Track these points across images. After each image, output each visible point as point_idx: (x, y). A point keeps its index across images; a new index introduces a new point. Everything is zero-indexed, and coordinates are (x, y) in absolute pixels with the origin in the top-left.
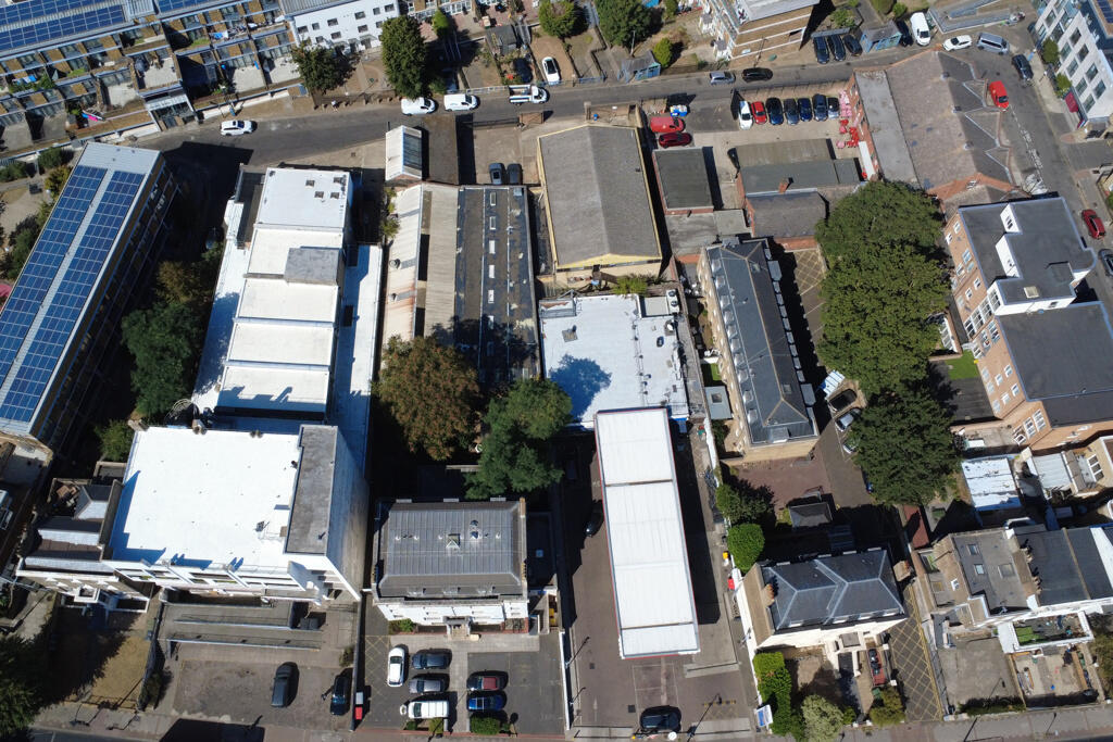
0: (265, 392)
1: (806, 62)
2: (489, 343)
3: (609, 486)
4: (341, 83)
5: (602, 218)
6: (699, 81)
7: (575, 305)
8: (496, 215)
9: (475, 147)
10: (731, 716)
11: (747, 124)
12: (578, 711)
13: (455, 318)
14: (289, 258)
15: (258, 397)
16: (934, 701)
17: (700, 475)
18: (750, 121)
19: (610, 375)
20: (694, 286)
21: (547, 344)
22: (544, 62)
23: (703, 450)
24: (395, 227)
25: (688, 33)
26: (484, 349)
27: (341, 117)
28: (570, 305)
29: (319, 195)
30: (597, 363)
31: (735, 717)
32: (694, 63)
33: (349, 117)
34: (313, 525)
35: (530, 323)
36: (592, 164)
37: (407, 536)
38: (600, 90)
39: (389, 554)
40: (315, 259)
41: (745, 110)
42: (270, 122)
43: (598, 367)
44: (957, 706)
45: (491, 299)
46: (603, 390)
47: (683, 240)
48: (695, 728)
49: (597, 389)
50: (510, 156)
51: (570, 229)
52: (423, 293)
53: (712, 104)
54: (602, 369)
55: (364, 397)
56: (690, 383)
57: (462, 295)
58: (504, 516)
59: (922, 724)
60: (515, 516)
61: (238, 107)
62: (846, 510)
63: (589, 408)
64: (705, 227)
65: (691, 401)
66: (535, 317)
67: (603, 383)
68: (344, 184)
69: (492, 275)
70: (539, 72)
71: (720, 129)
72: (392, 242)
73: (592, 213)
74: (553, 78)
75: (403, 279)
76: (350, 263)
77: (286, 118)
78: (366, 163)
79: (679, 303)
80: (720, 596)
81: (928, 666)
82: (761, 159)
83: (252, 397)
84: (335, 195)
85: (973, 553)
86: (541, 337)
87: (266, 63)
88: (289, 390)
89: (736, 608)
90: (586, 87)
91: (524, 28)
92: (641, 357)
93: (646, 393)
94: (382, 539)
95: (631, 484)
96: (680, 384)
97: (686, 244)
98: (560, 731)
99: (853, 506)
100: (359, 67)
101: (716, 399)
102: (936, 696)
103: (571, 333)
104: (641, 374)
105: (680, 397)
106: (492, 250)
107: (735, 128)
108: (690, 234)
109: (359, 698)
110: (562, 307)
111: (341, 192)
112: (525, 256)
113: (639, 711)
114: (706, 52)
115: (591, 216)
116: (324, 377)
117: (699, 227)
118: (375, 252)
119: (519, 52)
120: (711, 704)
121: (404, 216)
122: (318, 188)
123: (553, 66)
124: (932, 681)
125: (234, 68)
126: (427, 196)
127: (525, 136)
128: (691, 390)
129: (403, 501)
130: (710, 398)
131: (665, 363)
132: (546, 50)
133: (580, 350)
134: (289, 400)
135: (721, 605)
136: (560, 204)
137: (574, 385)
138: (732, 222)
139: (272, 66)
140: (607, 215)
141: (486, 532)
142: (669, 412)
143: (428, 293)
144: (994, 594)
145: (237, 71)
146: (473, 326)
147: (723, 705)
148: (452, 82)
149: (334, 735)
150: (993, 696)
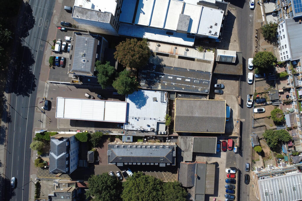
0: (144, 6)
1: (250, 197)
2: (154, 75)
3: (105, 102)
4: (265, 39)
5: (189, 115)
6: (248, 159)
7: (165, 103)
8: (200, 83)
9: (232, 81)
10: (46, 124)
11: (227, 171)
12: (53, 85)
13: (165, 66)
14: (187, 16)
15: (143, 5)
16: (42, 176)
17: (110, 129)
18: (228, 172)
19: (140, 109)
20: (169, 141)
21: (153, 92)
22: (262, 108)
23: (118, 132)
24: (201, 51)
25: (269, 160)
26: (154, 73)
27: (252, 38)
28: (165, 101)
29: (211, 27)
30: (145, 106)
31: (46, 125)
32: (255, 159)
33: (251, 41)
34: (81, 14)
35: (160, 88)
36: (210, 116)
37: (86, 42)
38: (249, 125)
39: (82, 37)
40: (185, 24)
41: (232, 172)
42: (253, 15)
43: (143, 106)
44: (40, 182)
45: (169, 77)
46: (136, 106)
47: (183, 141)
48: (45, 114)
49: (136, 104)
50: (226, 91)
51: (188, 105)
52: (174, 57)
53: (238, 161)
54: (143, 107)
55: (143, 36)
56: (135, 132)
57: (172, 69)
58: (89, 70)
59: (37, 172)
60: (88, 73)
61: (261, 4)
62: (94, 167)
63: (131, 101)
64: (187, 148)
65: (129, 131)
66: (161, 90)
67: (138, 107)
68: (214, 35)
69: (178, 79)
70: (260, 106)
71: (227, 162)
72: (196, 49)
73: (192, 113)
74: (256, 110)
75: (181, 51)
76: (188, 36)
77: (254, 20)
78: (231, 45)
79: (161, 134)
80: (77, 128)
81: (50, 178)
82: (208, 171)
83: (143, 3)
84: (210, 32)
85: (67, 197)
86: (156, 91)
87: (275, 13)
88: (144, 14)
89: (72, 131)
90: (251, 121)
91: (278, 103)
92: (145, 119)
93: (133, 118)
94: (87, 35)
95: (105, 109)
96: (134, 129)
97: (182, 141)
98: (49, 80)
99: (95, 170)
100: (272, 46)
101: (129, 138)
102: (43, 177)
103: (155, 100)
104: (139, 118)
105: (130, 128)
106: (187, 80)
107: (227, 167)
108: (185, 143)
109: (63, 29)
110: (165, 98)
111: (211, 34)
112: (183, 90)
113: (51, 100)
114: (259, 164)
115: (191, 112)
116: (146, 24)
117: (188, 146)
118: (191, 44)
119: (269, 101)
120: (50, 119)
121: (204, 54)
122: (214, 27)
123: (260, 111)
124: (47, 177)
125: (275, 3)
126: (209, 62)
127: (234, 98)
128: (133, 132)
129: (98, 42)
130: (129, 137)
131: (142, 126)
132: (268, 110)
133: (149, 101)
134: (141, 13)
135: (74, 127)
136: (198, 103)
137: (138, 98)
138: (188, 157)
139: (274, 16)
140: (190, 117)
141: (85, 64)
142: (125, 124)
143: (174, 58)
144: (55, 199)
145: (274, 4)
146: (161, 71)
147: (49, 122)
148: (259, 76)
149: (57, 22)
150: (41, 192)
